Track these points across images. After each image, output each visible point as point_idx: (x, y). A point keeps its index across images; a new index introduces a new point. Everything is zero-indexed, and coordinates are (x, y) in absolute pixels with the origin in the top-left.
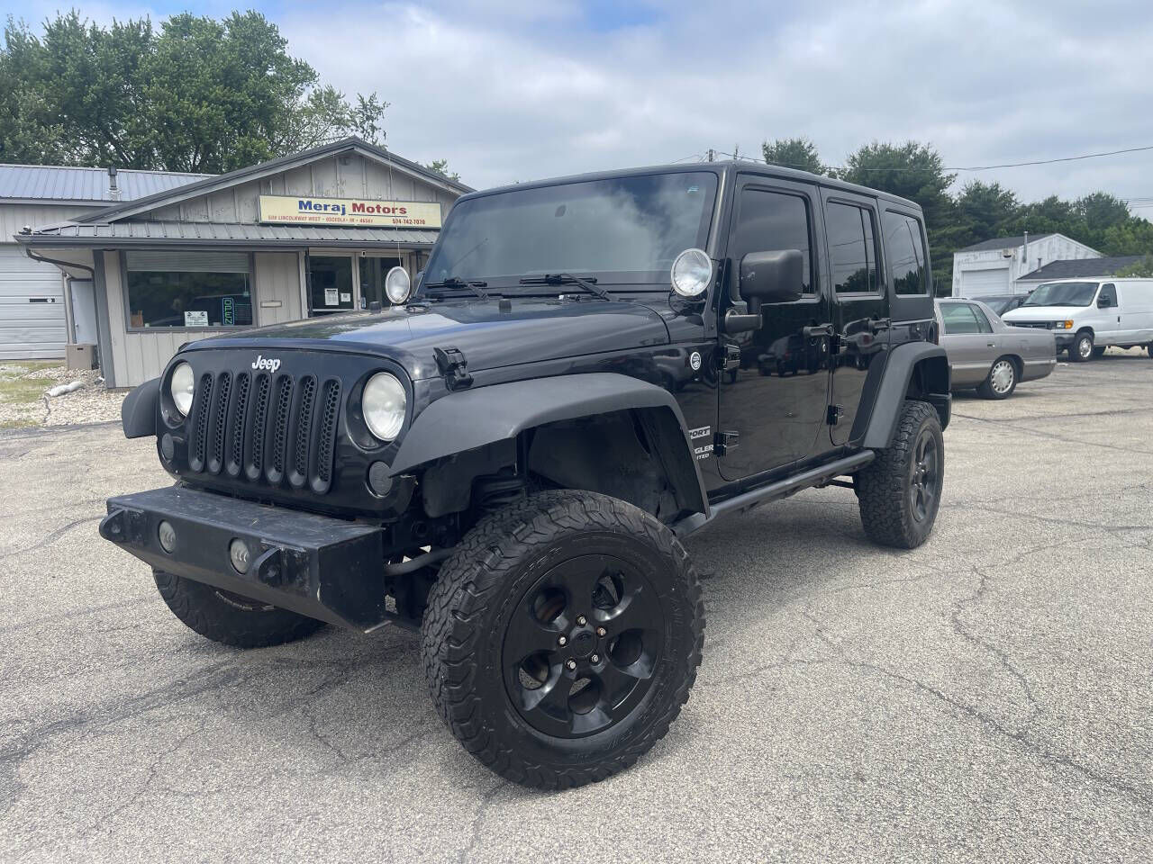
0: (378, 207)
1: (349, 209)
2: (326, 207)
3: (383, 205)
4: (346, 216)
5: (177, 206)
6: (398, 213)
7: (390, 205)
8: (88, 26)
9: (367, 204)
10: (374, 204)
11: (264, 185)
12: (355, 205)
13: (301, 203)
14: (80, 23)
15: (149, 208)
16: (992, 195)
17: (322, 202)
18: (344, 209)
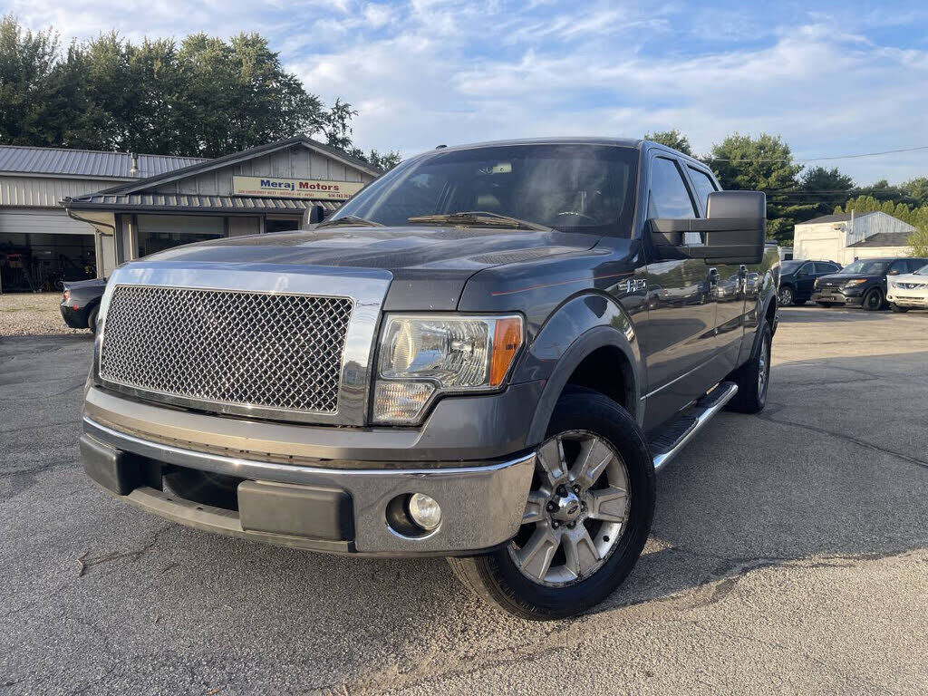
0: (318, 185)
1: (297, 187)
2: (280, 185)
3: (321, 183)
4: (295, 191)
5: (174, 183)
6: (332, 189)
7: (327, 184)
8: (123, 44)
9: (310, 183)
10: (315, 183)
11: (236, 169)
12: (301, 184)
13: (262, 181)
14: (117, 40)
15: (155, 184)
16: (831, 179)
17: (278, 181)
18: (293, 186)
